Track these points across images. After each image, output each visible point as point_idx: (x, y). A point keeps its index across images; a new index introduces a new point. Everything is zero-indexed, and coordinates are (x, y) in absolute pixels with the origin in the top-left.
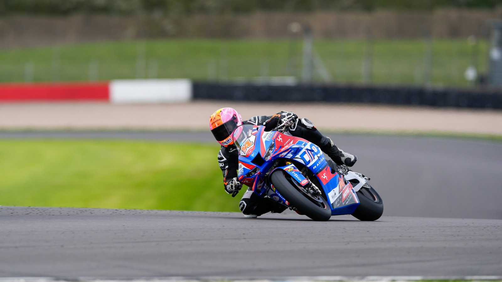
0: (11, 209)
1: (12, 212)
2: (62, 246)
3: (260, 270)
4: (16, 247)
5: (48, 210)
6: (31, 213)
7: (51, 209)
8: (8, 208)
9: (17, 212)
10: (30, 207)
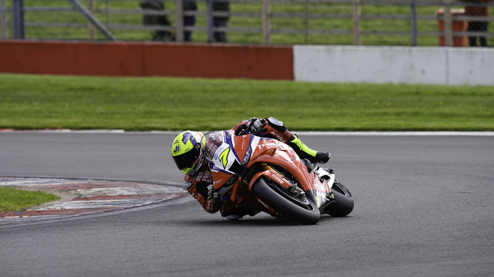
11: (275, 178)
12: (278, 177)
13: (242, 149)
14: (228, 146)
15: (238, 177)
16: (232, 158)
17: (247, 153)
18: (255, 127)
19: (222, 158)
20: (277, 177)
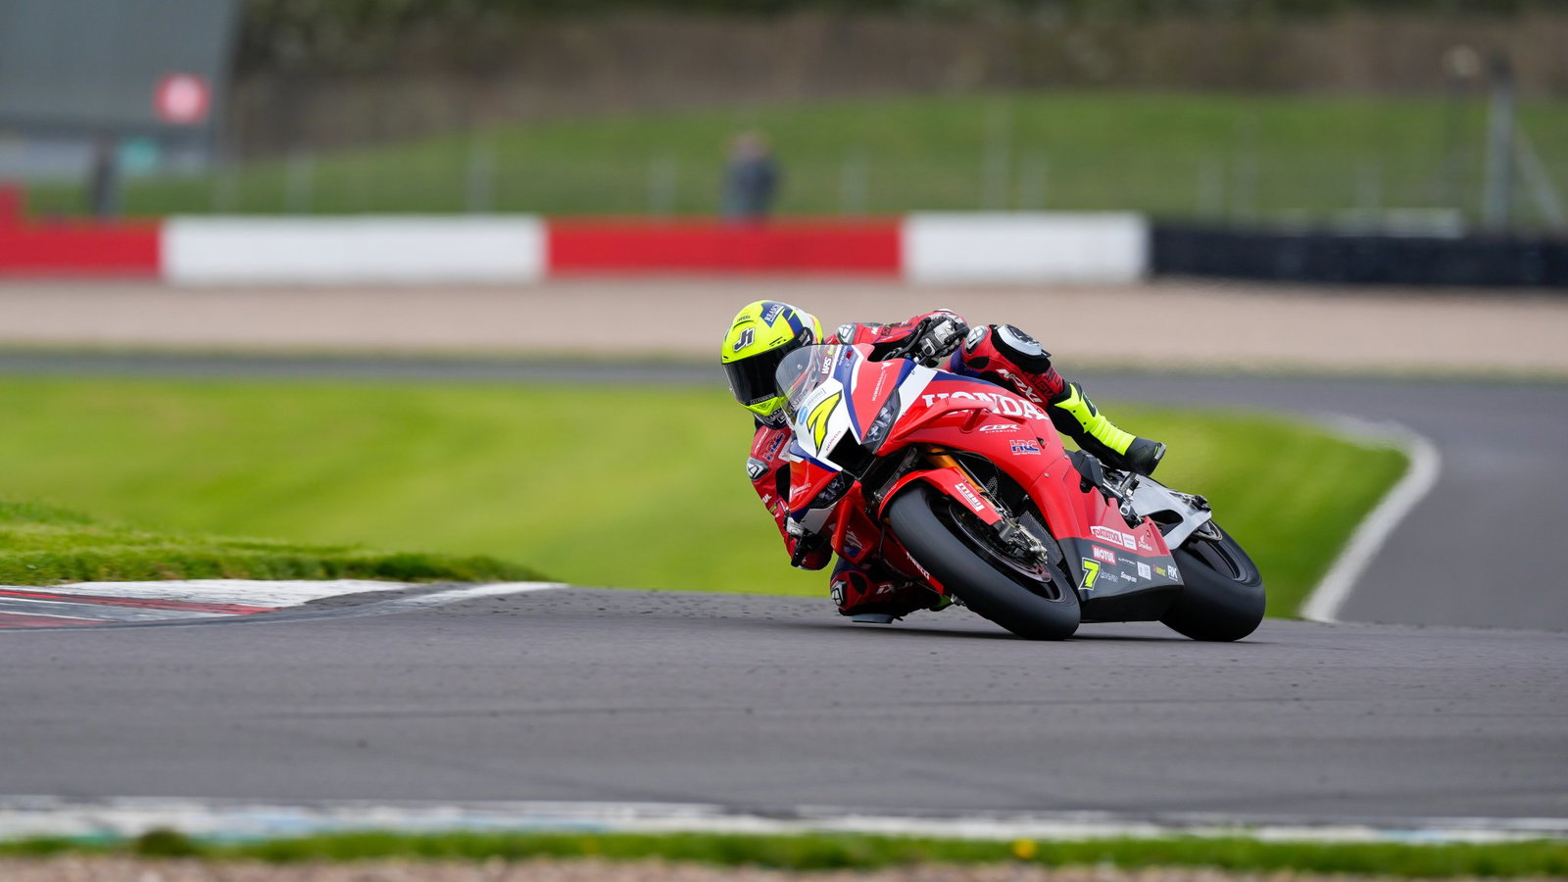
0: (599, 597)
1: (602, 607)
2: (749, 711)
3: (1343, 796)
4: (612, 712)
5: (707, 601)
6: (657, 609)
7: (719, 600)
8: (591, 594)
9: (617, 607)
10: (654, 590)
11: (963, 494)
12: (971, 491)
13: (874, 399)
14: (839, 386)
15: (849, 480)
16: (841, 423)
17: (884, 412)
18: (934, 342)
19: (815, 421)
20: (968, 491)
